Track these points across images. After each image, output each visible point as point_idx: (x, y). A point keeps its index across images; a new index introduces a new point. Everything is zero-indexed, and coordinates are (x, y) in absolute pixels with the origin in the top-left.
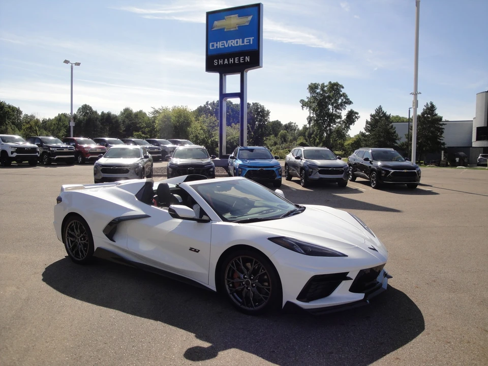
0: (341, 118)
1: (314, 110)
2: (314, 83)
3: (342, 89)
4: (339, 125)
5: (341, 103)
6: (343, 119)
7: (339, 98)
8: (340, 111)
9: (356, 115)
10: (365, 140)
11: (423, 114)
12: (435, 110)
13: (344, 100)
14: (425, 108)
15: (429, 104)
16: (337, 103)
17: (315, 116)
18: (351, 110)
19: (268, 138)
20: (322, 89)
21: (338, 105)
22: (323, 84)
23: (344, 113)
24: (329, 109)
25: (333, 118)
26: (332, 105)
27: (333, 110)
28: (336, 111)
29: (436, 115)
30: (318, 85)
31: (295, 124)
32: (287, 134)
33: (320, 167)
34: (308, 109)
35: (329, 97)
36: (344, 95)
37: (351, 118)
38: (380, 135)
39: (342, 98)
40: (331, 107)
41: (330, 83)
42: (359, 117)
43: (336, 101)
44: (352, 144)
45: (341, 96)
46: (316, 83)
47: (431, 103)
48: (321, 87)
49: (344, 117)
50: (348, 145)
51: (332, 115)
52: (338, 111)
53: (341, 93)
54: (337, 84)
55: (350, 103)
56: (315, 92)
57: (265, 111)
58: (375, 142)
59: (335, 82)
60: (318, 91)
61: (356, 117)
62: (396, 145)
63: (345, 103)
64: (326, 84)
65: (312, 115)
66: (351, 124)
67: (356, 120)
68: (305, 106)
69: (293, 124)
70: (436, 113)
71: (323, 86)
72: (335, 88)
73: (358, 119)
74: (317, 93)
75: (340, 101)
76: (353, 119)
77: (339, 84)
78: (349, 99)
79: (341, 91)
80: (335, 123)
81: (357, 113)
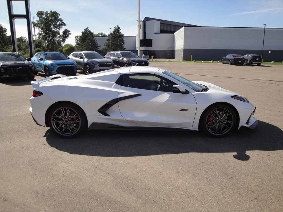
0: (60, 34)
1: (42, 29)
2: (40, 11)
3: (59, 16)
4: (59, 38)
5: (59, 25)
6: (61, 35)
7: (57, 22)
8: (59, 30)
9: (69, 32)
10: (80, 47)
11: (114, 32)
12: (120, 30)
13: (61, 23)
14: (115, 29)
15: (117, 27)
16: (56, 25)
17: (43, 32)
18: (66, 29)
19: (8, 47)
20: (47, 16)
21: (57, 26)
22: (47, 12)
23: (61, 31)
24: (52, 28)
25: (55, 34)
26: (54, 25)
27: (54, 29)
28: (56, 30)
29: (120, 33)
30: (43, 12)
31: (25, 38)
32: (21, 44)
33: (99, 63)
34: (38, 28)
35: (51, 21)
36: (61, 20)
37: (66, 34)
38: (89, 44)
39: (59, 21)
40: (53, 27)
41: (51, 11)
42: (71, 33)
43: (56, 23)
44: (67, 50)
45: (59, 20)
46: (42, 11)
47: (118, 26)
48: (46, 14)
49: (61, 34)
50: (65, 50)
51: (54, 32)
52: (57, 29)
53: (59, 18)
54: (55, 13)
55: (65, 25)
56: (42, 17)
57: (3, 28)
58: (87, 48)
59: (55, 11)
60: (44, 16)
61: (69, 34)
62: (98, 50)
63: (61, 24)
64: (49, 12)
65: (40, 32)
66: (66, 38)
67: (69, 35)
68: (36, 26)
69: (24, 38)
70: (121, 32)
71: (47, 13)
72: (55, 15)
73: (70, 35)
74: (43, 18)
75: (58, 23)
76: (67, 35)
77: (57, 13)
78: (64, 22)
79: (59, 17)
80: (56, 37)
81: (70, 31)
